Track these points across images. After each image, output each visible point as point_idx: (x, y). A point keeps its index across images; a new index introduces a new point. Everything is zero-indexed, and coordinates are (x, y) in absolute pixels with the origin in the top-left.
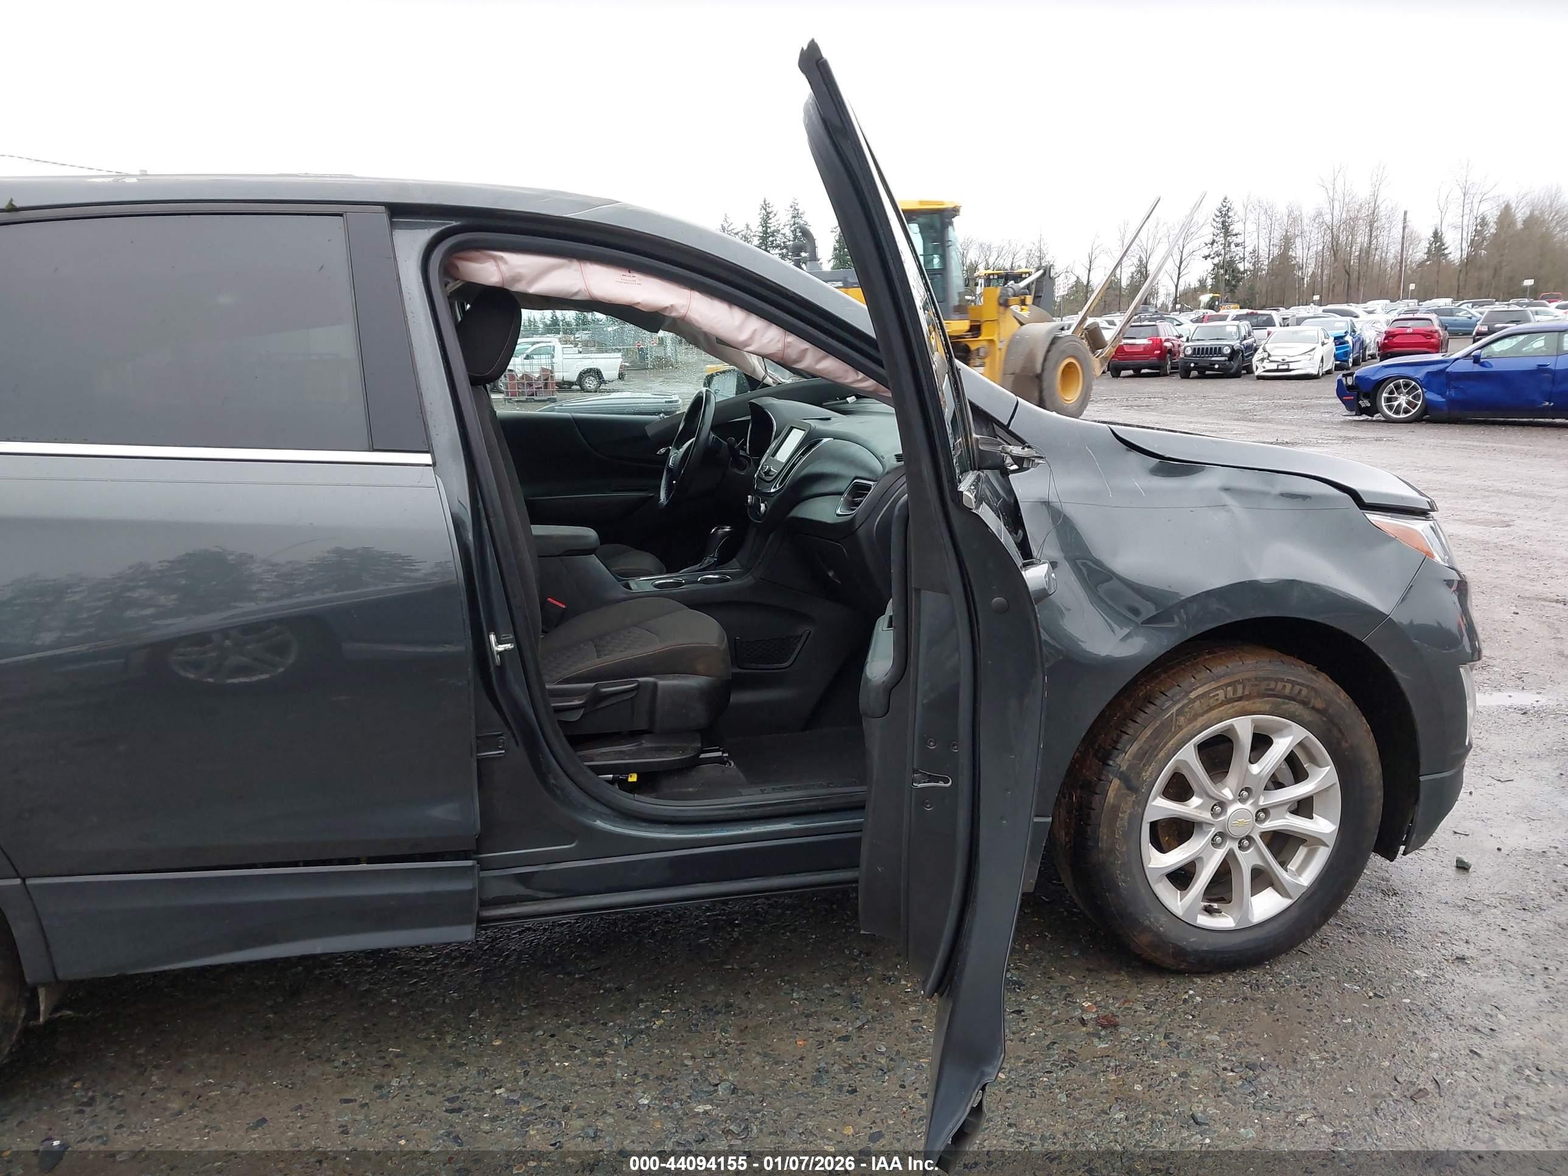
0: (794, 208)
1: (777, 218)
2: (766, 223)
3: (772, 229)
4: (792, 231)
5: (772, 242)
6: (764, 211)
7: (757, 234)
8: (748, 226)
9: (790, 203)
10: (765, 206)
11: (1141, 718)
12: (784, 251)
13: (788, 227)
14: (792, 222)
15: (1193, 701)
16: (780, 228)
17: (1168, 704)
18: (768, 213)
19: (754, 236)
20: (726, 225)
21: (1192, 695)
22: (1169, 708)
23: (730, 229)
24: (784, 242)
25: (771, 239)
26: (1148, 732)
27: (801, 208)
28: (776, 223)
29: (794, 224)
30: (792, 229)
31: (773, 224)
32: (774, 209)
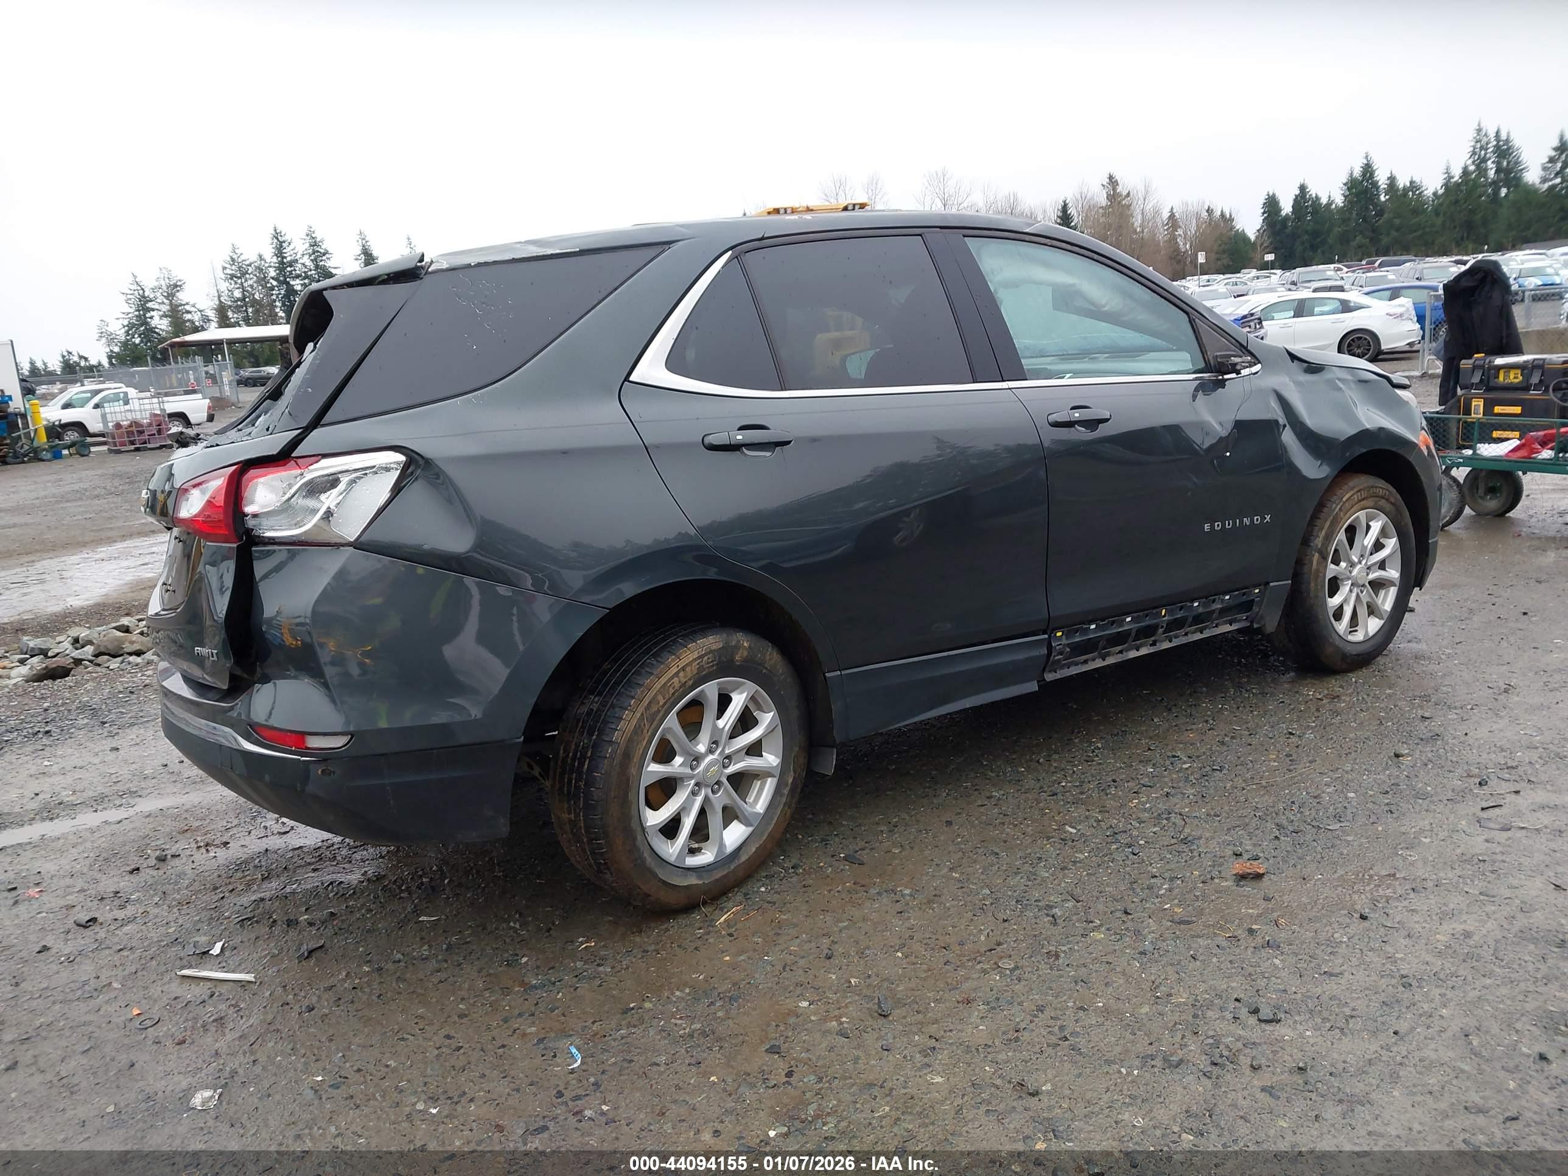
0: (310, 234)
1: (292, 247)
2: (282, 253)
3: (289, 259)
4: (312, 260)
5: (290, 272)
6: (276, 241)
7: (272, 264)
8: (260, 256)
9: (305, 231)
10: (277, 235)
11: (1322, 516)
12: (306, 281)
13: (307, 256)
14: (311, 251)
15: (1345, 503)
16: (297, 257)
17: (1334, 505)
18: (281, 243)
19: (270, 267)
20: (235, 257)
21: (1344, 499)
22: (1335, 508)
23: (240, 260)
24: (305, 272)
25: (289, 269)
26: (1328, 524)
27: (319, 236)
28: (292, 253)
29: (314, 253)
30: (312, 258)
31: (288, 252)
32: (287, 238)
